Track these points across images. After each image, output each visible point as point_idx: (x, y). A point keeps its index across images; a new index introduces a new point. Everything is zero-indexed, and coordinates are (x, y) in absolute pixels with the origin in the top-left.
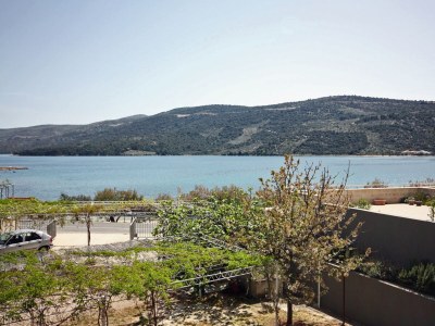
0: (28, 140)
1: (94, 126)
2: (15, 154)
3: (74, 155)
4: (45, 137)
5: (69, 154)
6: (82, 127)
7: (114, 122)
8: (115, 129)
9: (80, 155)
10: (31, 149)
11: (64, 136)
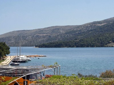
0: (44, 37)
1: (86, 26)
2: (36, 46)
3: (73, 47)
4: (54, 35)
5: (70, 46)
6: (78, 27)
7: (99, 22)
8: (100, 28)
9: (77, 47)
10: (46, 43)
11: (66, 33)
